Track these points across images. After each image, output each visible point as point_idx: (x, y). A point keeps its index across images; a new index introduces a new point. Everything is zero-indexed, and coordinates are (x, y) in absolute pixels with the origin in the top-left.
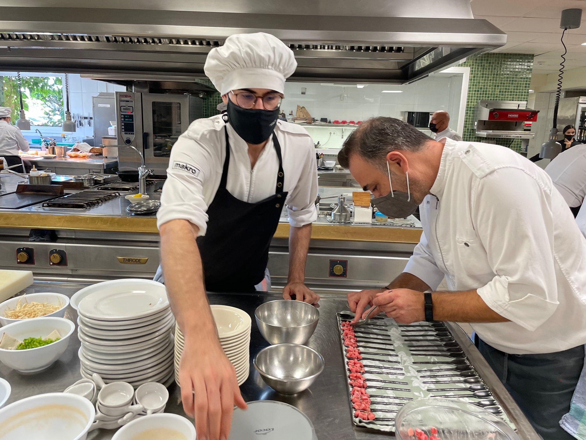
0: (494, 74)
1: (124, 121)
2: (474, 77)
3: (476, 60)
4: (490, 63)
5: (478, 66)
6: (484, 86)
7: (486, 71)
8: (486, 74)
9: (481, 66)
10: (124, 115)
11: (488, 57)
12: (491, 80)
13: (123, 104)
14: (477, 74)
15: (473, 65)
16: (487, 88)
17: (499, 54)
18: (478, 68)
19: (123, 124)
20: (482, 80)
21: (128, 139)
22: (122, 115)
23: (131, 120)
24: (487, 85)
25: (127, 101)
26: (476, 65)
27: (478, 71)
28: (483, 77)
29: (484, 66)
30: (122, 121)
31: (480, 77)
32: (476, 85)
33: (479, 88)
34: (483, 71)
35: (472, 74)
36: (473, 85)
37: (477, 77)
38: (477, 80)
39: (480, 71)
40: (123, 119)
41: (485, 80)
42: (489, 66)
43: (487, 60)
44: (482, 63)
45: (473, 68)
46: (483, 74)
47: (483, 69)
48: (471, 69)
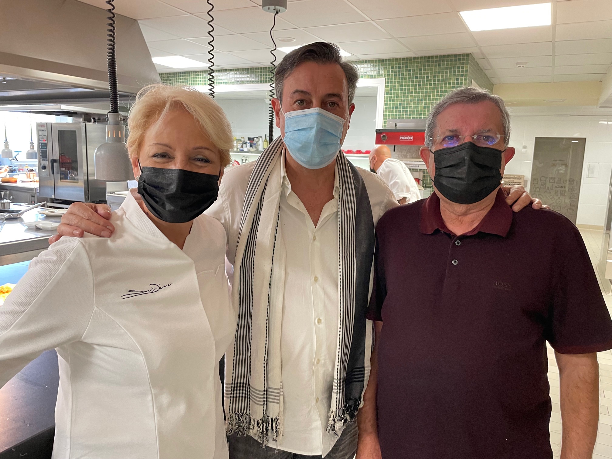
0: (416, 85)
1: (42, 148)
2: (391, 90)
3: (392, 68)
4: (410, 70)
5: (395, 75)
6: (404, 101)
7: (406, 82)
8: (405, 86)
9: (399, 75)
10: (42, 143)
11: (407, 63)
12: (412, 93)
13: (40, 133)
14: (395, 86)
15: (389, 75)
16: (407, 104)
17: (421, 57)
18: (395, 79)
19: (41, 151)
20: (401, 93)
21: (44, 165)
22: (40, 143)
23: (45, 147)
24: (408, 100)
25: (43, 131)
26: (392, 75)
27: (395, 82)
28: (401, 90)
29: (403, 75)
30: (40, 149)
31: (398, 90)
32: (393, 101)
33: (397, 104)
34: (402, 82)
35: (388, 86)
36: (390, 101)
37: (395, 90)
38: (394, 93)
39: (398, 82)
41: (405, 93)
42: (409, 74)
43: (406, 67)
44: (399, 71)
45: (388, 79)
46: (402, 86)
47: (402, 78)
48: (386, 80)
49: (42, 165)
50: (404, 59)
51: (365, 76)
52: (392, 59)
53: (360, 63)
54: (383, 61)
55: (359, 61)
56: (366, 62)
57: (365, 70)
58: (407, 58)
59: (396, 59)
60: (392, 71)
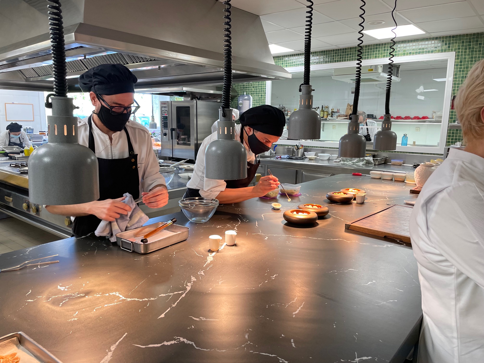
2: (461, 62)
3: (463, 42)
4: (481, 44)
5: (466, 49)
7: (476, 54)
9: (470, 48)
10: (164, 117)
11: (477, 37)
13: (163, 109)
14: (465, 58)
15: (459, 49)
18: (465, 52)
19: (163, 122)
21: (165, 132)
22: (162, 116)
23: (166, 120)
25: (165, 107)
26: (462, 49)
27: (465, 55)
29: (473, 48)
30: (163, 121)
31: (468, 62)
34: (472, 54)
35: (458, 59)
36: (460, 71)
37: (465, 61)
38: (464, 65)
39: (469, 54)
40: (163, 119)
42: (480, 47)
43: (477, 41)
44: (470, 45)
45: (459, 52)
46: (472, 58)
47: (472, 51)
48: (456, 53)
49: (164, 133)
50: (474, 34)
51: (435, 51)
52: (463, 35)
53: (431, 39)
54: (453, 37)
55: (429, 38)
56: (436, 38)
57: (436, 45)
58: (478, 34)
59: (467, 35)
60: (462, 46)
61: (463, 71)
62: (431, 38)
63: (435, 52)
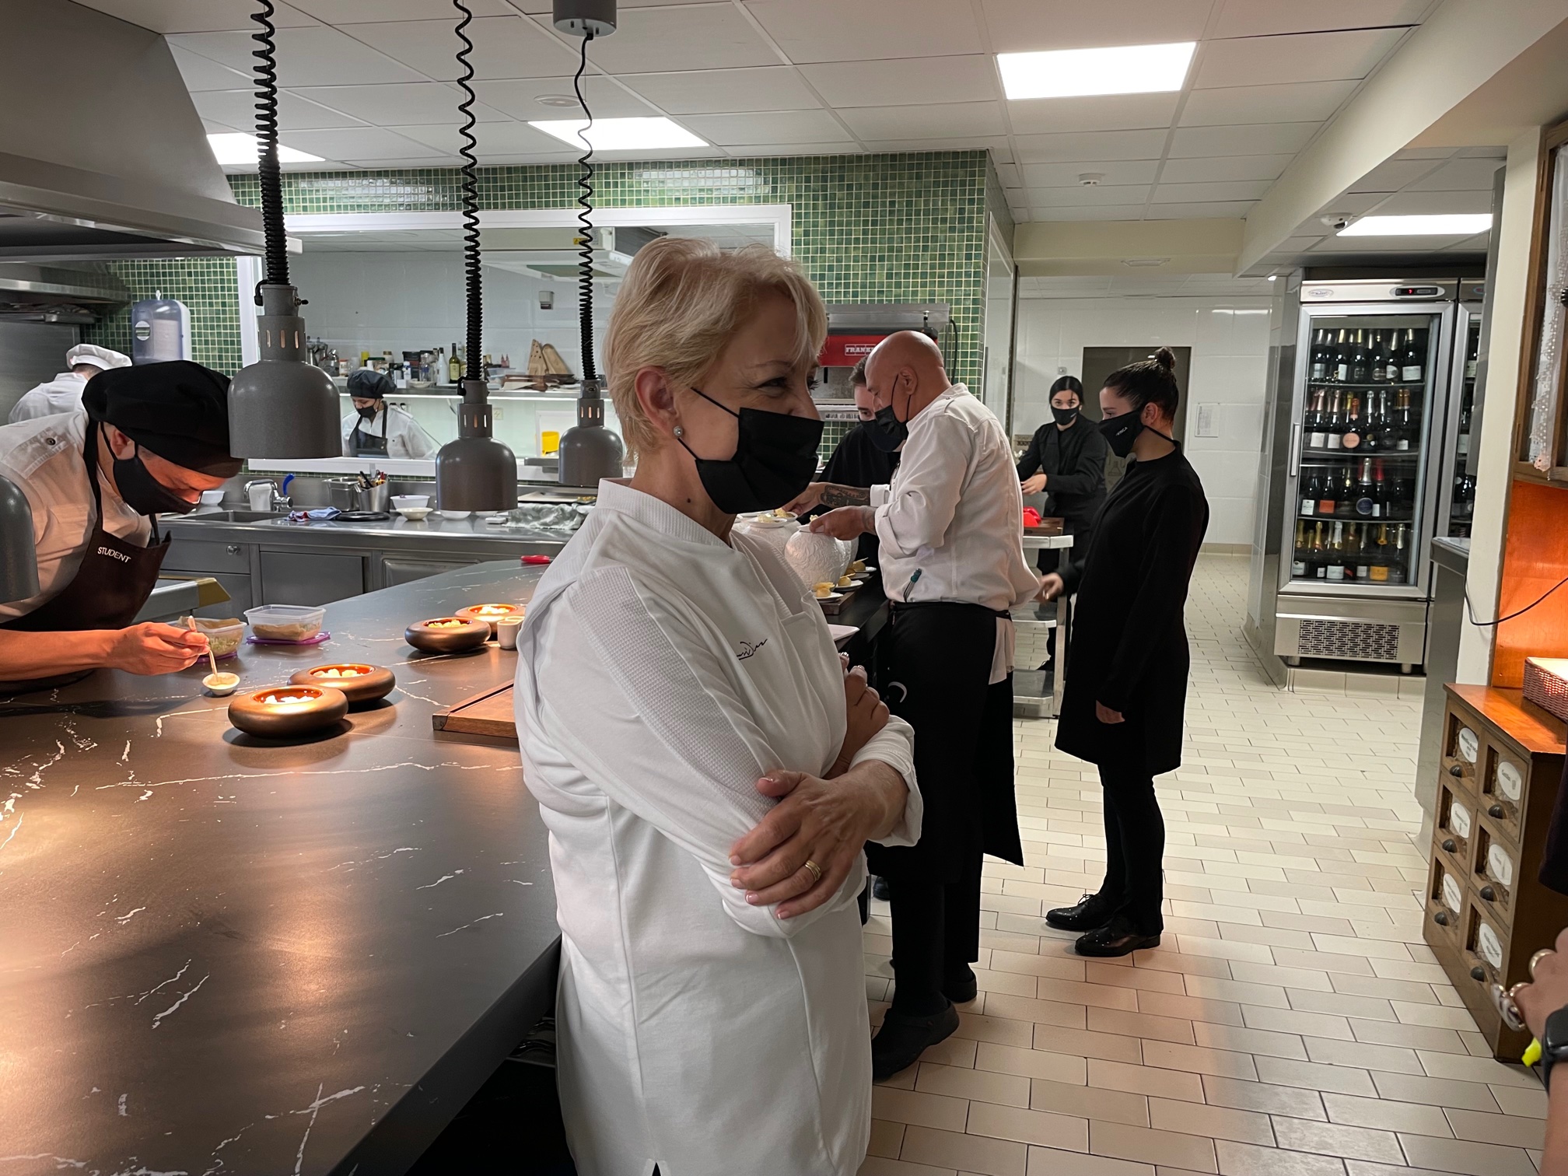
0: (866, 223)
2: (806, 233)
3: (808, 180)
4: (850, 187)
5: (815, 198)
6: (839, 260)
7: (841, 214)
8: (840, 224)
9: (825, 198)
11: (842, 168)
12: (857, 240)
14: (815, 225)
15: (799, 197)
16: (847, 267)
17: (876, 156)
18: (815, 207)
20: (832, 241)
24: (848, 258)
26: (807, 197)
27: (815, 215)
28: (832, 233)
29: (833, 197)
31: (823, 234)
33: (822, 268)
34: (832, 215)
35: (798, 224)
37: (816, 233)
38: (815, 242)
39: (824, 214)
41: (840, 242)
42: (850, 196)
43: (841, 179)
44: (824, 189)
45: (799, 206)
46: (832, 223)
47: (832, 206)
48: (793, 209)
50: (834, 158)
51: (739, 198)
52: (806, 158)
53: (727, 165)
54: (784, 161)
55: (724, 161)
56: (741, 163)
57: (741, 184)
58: (842, 157)
59: (817, 159)
60: (807, 189)
61: (814, 260)
62: (728, 160)
63: (742, 201)
